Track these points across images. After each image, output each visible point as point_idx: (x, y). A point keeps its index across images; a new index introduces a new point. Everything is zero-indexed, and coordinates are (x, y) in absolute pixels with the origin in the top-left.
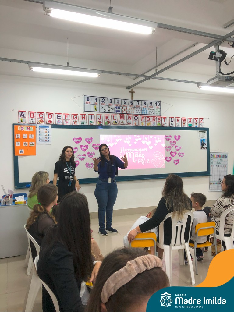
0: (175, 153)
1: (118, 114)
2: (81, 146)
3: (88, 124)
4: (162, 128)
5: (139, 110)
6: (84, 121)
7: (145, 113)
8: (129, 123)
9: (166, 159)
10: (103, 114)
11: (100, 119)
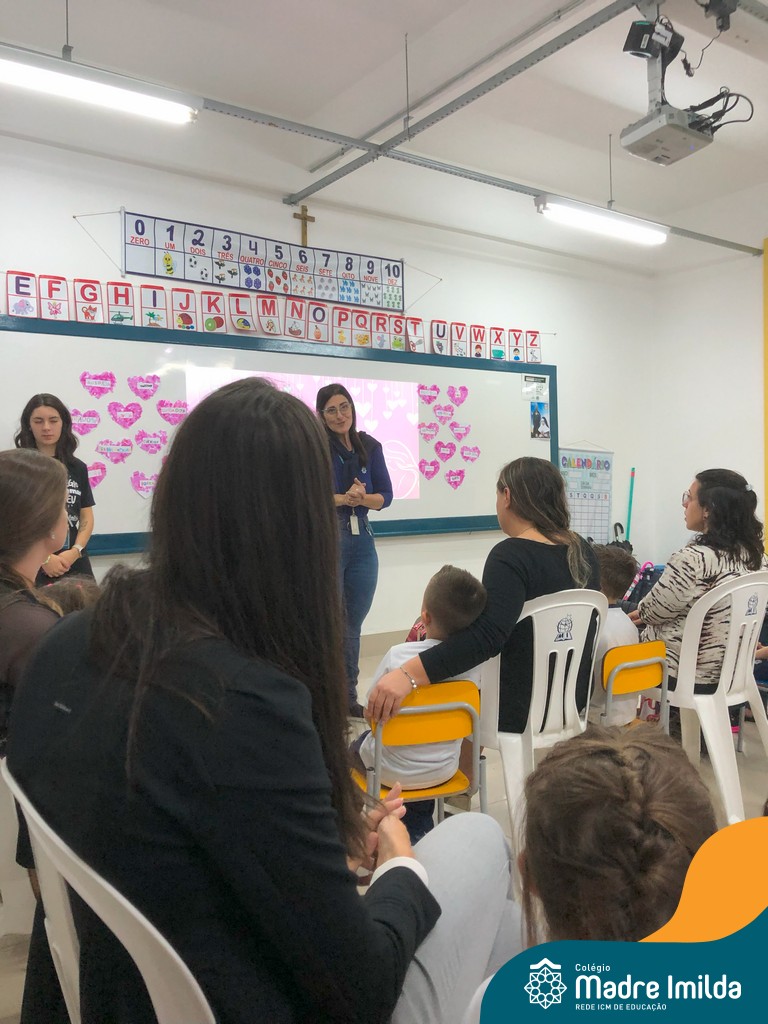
0: (452, 447)
1: (253, 295)
2: (114, 408)
3: (138, 324)
4: (408, 356)
5: (330, 286)
6: (121, 308)
7: (349, 298)
8: (294, 329)
9: (421, 467)
10: (198, 289)
11: (184, 305)
